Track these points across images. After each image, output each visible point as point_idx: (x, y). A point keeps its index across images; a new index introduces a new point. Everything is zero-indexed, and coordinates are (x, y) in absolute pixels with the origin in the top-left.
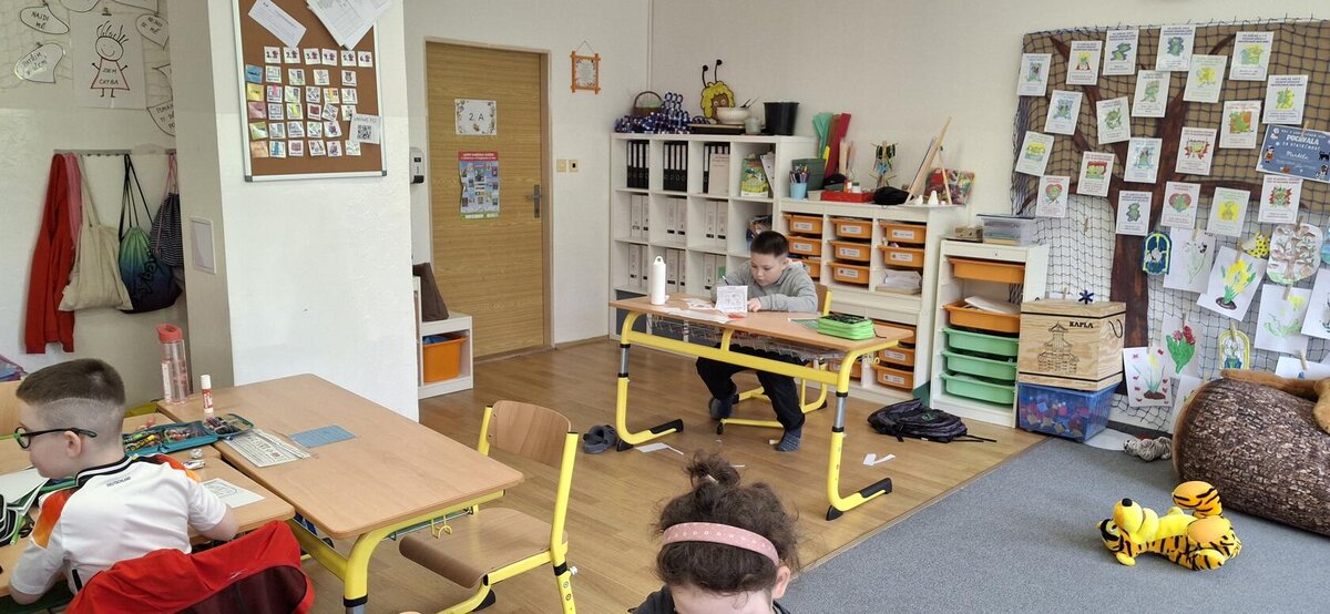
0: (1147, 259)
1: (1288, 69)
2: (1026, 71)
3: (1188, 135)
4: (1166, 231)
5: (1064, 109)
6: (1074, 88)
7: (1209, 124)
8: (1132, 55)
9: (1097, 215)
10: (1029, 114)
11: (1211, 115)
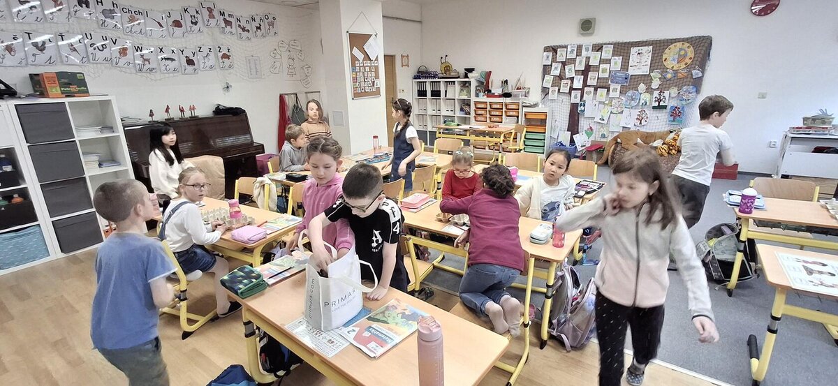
0: (579, 109)
1: (617, 55)
2: (545, 58)
3: (590, 74)
4: (585, 101)
5: (556, 68)
6: (559, 62)
7: (596, 71)
8: (575, 53)
9: (566, 98)
10: (546, 70)
11: (596, 68)
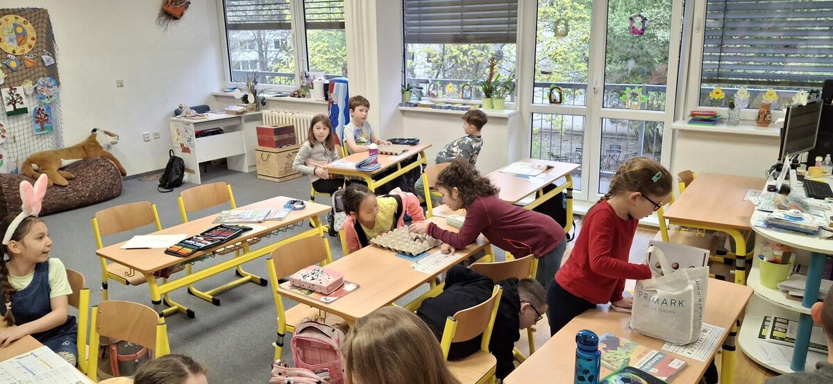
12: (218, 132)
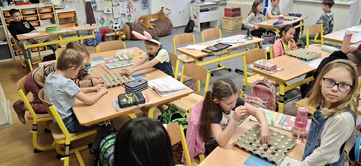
0: (92, 6)
12: (207, 10)
